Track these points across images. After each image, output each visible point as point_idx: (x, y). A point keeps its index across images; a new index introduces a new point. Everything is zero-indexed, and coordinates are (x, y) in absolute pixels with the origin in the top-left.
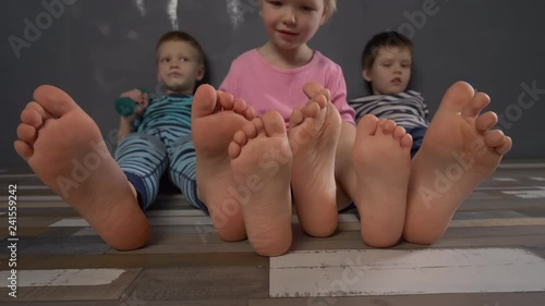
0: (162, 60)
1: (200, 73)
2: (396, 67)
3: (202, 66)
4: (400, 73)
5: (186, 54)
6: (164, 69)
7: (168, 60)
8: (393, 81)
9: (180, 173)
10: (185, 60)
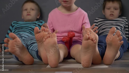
0: (24, 10)
1: (38, 15)
2: (112, 9)
3: (39, 13)
4: (113, 12)
5: (33, 8)
6: (25, 13)
7: (26, 10)
8: (110, 15)
9: (31, 50)
10: (33, 10)
